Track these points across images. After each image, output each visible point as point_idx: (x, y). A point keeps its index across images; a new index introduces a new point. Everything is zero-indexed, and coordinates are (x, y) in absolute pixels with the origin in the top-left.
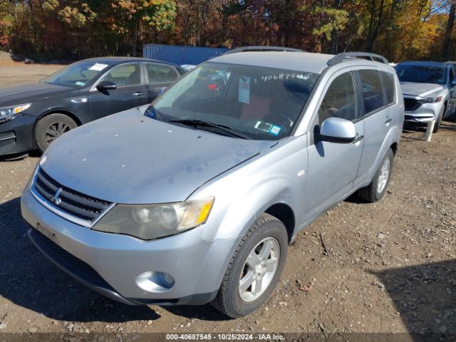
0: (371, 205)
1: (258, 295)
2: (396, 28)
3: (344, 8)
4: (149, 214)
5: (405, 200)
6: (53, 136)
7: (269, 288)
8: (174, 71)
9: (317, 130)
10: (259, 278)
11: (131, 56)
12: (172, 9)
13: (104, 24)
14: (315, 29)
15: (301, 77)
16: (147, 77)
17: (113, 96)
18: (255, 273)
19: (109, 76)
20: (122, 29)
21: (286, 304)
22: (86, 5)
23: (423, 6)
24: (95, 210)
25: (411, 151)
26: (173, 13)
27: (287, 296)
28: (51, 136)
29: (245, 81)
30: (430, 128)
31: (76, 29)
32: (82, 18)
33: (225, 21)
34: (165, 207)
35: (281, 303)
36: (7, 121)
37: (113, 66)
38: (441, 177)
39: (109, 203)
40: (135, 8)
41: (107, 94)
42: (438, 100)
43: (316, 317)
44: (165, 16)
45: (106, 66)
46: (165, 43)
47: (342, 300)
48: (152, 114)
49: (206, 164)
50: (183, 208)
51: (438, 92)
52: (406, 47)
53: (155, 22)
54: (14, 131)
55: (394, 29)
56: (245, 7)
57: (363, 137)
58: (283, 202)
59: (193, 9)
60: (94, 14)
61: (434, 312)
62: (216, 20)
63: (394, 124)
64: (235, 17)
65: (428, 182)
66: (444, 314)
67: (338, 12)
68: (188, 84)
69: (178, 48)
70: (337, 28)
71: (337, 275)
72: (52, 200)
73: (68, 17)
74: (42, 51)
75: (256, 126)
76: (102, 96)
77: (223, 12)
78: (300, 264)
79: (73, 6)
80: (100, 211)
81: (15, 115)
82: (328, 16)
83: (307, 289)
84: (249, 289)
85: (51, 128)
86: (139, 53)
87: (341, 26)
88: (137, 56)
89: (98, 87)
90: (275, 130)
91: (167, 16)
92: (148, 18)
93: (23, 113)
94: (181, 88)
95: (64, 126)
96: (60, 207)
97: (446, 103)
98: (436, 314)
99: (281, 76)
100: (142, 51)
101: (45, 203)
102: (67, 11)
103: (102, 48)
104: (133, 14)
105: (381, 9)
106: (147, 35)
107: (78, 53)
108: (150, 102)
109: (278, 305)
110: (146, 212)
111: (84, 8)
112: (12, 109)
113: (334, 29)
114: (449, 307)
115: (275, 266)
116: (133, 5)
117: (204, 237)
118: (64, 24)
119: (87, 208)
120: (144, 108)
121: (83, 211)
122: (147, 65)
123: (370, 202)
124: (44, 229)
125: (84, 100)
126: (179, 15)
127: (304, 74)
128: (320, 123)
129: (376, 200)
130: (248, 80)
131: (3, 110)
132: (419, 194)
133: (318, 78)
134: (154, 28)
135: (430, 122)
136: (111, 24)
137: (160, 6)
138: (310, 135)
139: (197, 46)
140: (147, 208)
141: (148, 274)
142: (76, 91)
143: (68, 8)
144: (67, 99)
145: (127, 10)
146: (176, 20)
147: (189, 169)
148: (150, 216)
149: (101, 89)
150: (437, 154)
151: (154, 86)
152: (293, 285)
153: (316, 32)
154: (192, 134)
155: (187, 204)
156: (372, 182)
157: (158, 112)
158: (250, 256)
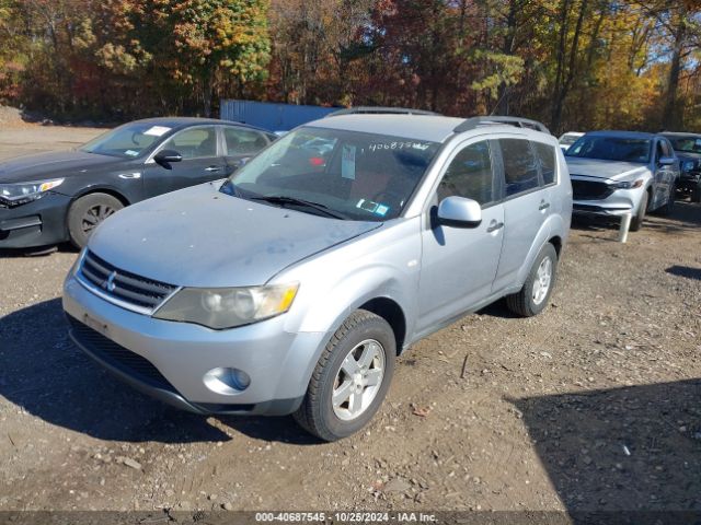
0: (525, 320)
1: (358, 414)
2: (593, 83)
3: (518, 54)
4: (222, 300)
5: (575, 316)
6: (92, 224)
7: (371, 406)
8: (263, 139)
9: (434, 211)
10: (359, 391)
11: (202, 116)
12: (264, 49)
13: (163, 70)
14: (474, 82)
15: (418, 146)
16: (224, 144)
17: (176, 171)
18: (352, 384)
19: (172, 143)
20: (190, 77)
21: (393, 429)
22: (137, 42)
23: (635, 52)
24: (156, 295)
25: (595, 255)
26: (265, 55)
27: (395, 420)
28: (89, 223)
29: (349, 150)
30: (624, 224)
31: (120, 76)
32: (130, 61)
33: (343, 68)
34: (240, 293)
35: (387, 428)
36: (31, 202)
37: (179, 129)
38: (630, 289)
39: (174, 287)
40: (210, 48)
41: (169, 167)
42: (637, 185)
43: (431, 444)
44: (254, 59)
45: (168, 129)
46: (253, 98)
47: (467, 427)
48: (229, 190)
49: (292, 246)
50: (262, 294)
51: (638, 174)
52: (612, 111)
53: (239, 68)
54: (39, 216)
55: (591, 85)
56: (372, 49)
57: (502, 224)
58: (388, 296)
59: (296, 50)
60: (148, 56)
61: (582, 441)
62: (330, 66)
63: (554, 211)
64: (358, 62)
65: (610, 295)
66: (594, 443)
67: (508, 58)
68: (277, 154)
69: (272, 107)
70: (508, 82)
71: (465, 400)
72: (104, 286)
73: (109, 60)
74: (69, 106)
75: (359, 206)
76: (162, 170)
77: (341, 56)
78: (417, 386)
79: (116, 43)
80: (162, 296)
81: (41, 193)
82: (495, 64)
83: (423, 413)
84: (345, 405)
85: (90, 212)
86: (215, 113)
87: (513, 79)
88: (211, 117)
89: (155, 158)
90: (382, 210)
91: (258, 60)
92: (229, 63)
93: (53, 192)
94: (268, 159)
95: (107, 210)
96: (114, 294)
97: (650, 189)
98: (584, 444)
99: (394, 145)
100: (219, 109)
101: (95, 290)
102: (108, 50)
103: (160, 103)
104: (207, 57)
105: (573, 55)
106: (227, 86)
107: (122, 111)
108: (227, 176)
109: (383, 429)
110: (217, 298)
111: (135, 46)
112: (38, 186)
113: (503, 84)
114: (603, 437)
115: (380, 379)
116: (208, 43)
117: (287, 328)
118: (103, 69)
119: (147, 293)
120: (219, 183)
121: (143, 297)
122: (226, 130)
123: (525, 316)
124: (93, 320)
125: (137, 175)
126: (275, 59)
127: (423, 143)
128: (439, 202)
129: (533, 314)
130: (354, 149)
131: (26, 187)
132: (594, 308)
133: (439, 148)
134: (238, 76)
135: (625, 216)
136: (174, 70)
137: (247, 45)
138: (425, 218)
139: (302, 104)
140: (220, 294)
141: (217, 372)
142: (126, 163)
143: (110, 46)
144: (113, 174)
145: (199, 51)
146: (270, 66)
147: (271, 250)
148: (222, 304)
149: (160, 160)
150: (630, 260)
151: (235, 159)
152: (406, 408)
153: (476, 86)
154: (278, 212)
155: (267, 289)
156: (523, 288)
157: (237, 188)
158: (346, 360)
